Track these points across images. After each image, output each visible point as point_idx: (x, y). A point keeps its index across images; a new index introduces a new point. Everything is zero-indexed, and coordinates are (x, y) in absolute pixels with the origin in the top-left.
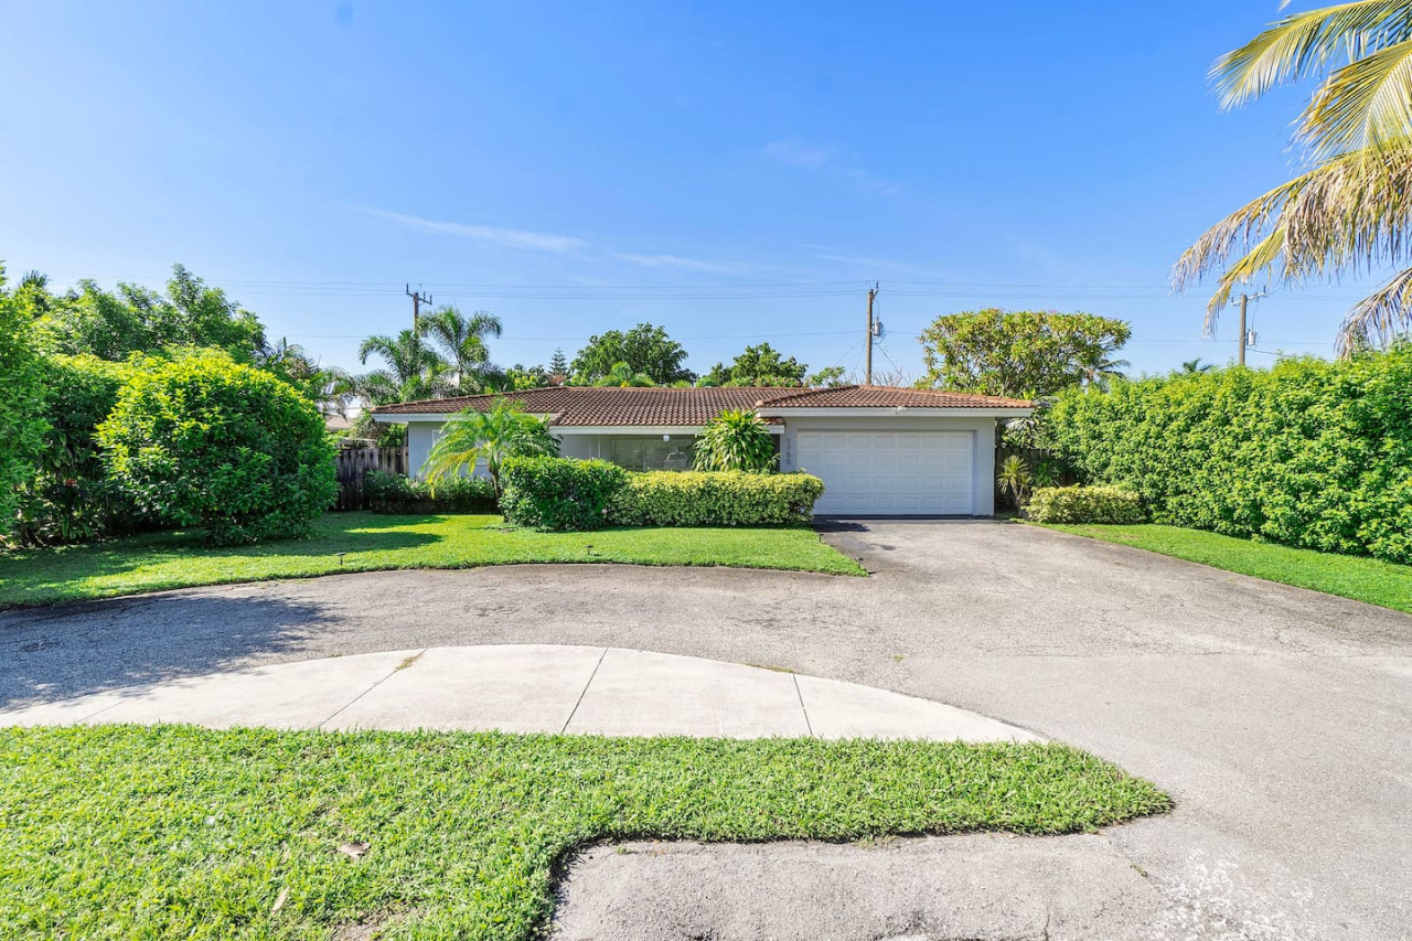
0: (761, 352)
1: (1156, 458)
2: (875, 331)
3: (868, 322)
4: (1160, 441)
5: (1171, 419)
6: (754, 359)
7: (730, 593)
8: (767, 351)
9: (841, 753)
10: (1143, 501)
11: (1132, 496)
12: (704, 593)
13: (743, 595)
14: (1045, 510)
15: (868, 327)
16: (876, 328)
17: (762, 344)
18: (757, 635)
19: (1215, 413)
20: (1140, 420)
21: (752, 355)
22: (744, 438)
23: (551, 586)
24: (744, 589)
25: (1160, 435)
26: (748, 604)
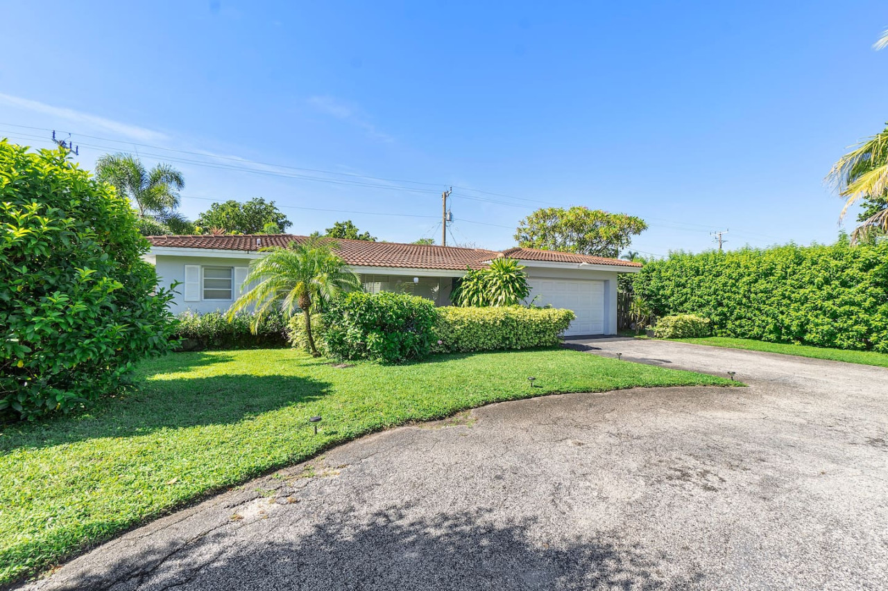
0: (346, 227)
1: (729, 298)
2: (448, 219)
3: (443, 212)
4: (734, 289)
5: (741, 276)
6: (342, 231)
8: (351, 226)
10: (712, 323)
11: (707, 320)
14: (670, 330)
15: (443, 215)
16: (448, 216)
17: (347, 221)
19: (779, 272)
20: (718, 275)
21: (340, 228)
25: (733, 285)
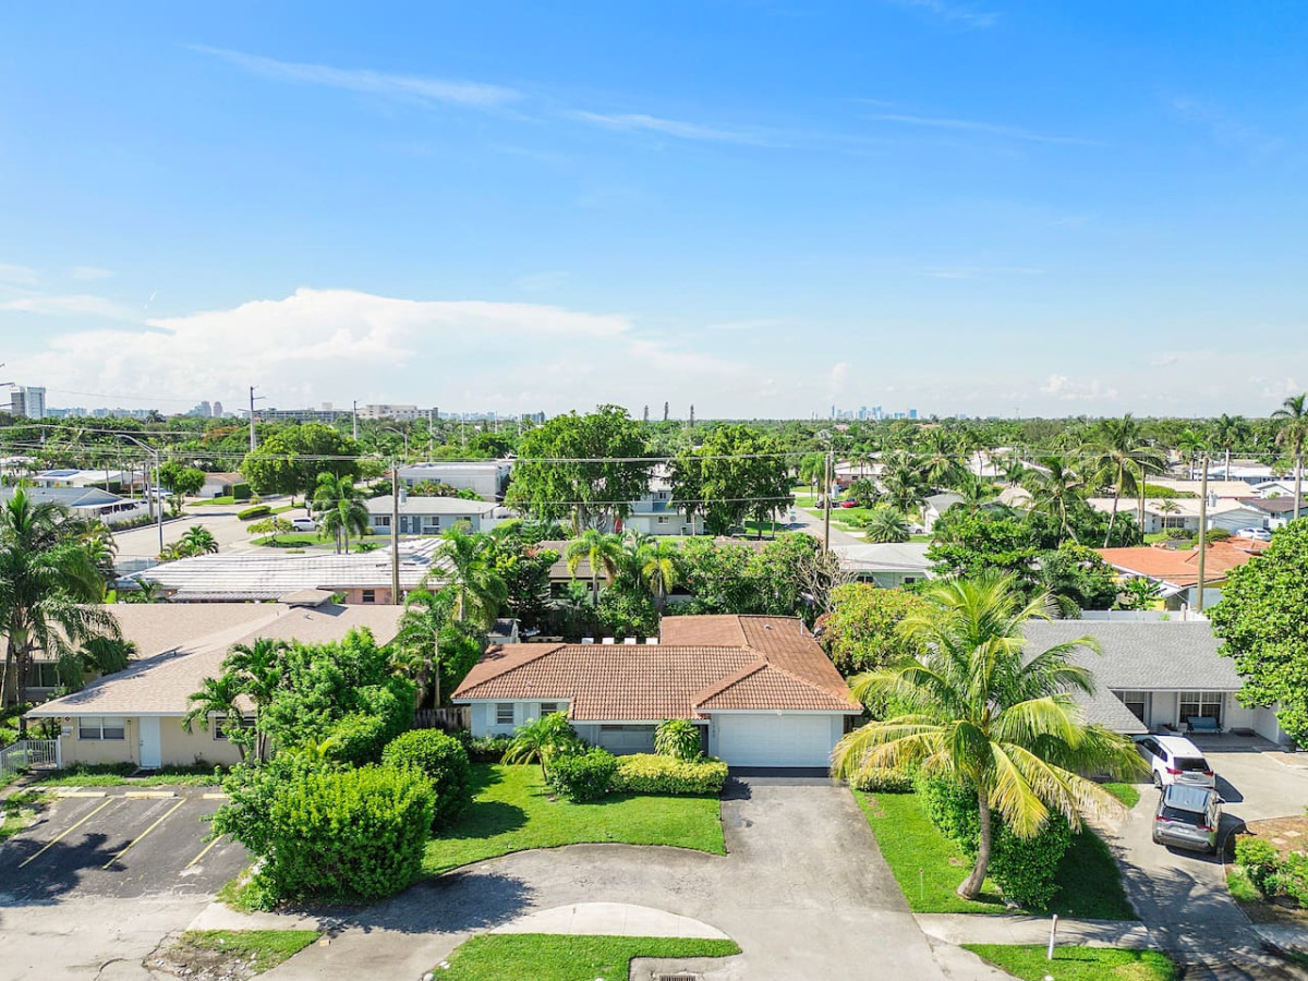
7: (667, 869)
9: (682, 941)
12: (657, 869)
13: (671, 871)
18: (673, 897)
22: (683, 741)
23: (598, 864)
24: (671, 866)
26: (673, 878)
